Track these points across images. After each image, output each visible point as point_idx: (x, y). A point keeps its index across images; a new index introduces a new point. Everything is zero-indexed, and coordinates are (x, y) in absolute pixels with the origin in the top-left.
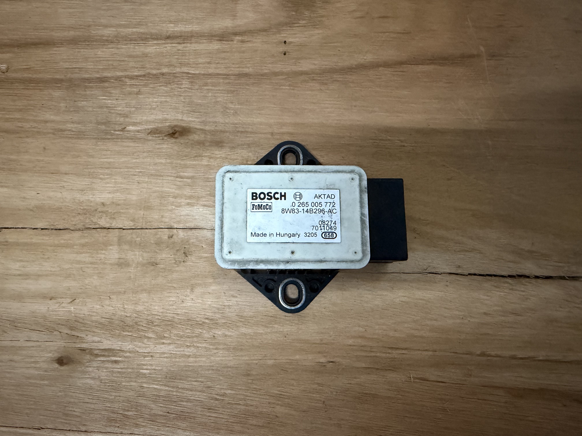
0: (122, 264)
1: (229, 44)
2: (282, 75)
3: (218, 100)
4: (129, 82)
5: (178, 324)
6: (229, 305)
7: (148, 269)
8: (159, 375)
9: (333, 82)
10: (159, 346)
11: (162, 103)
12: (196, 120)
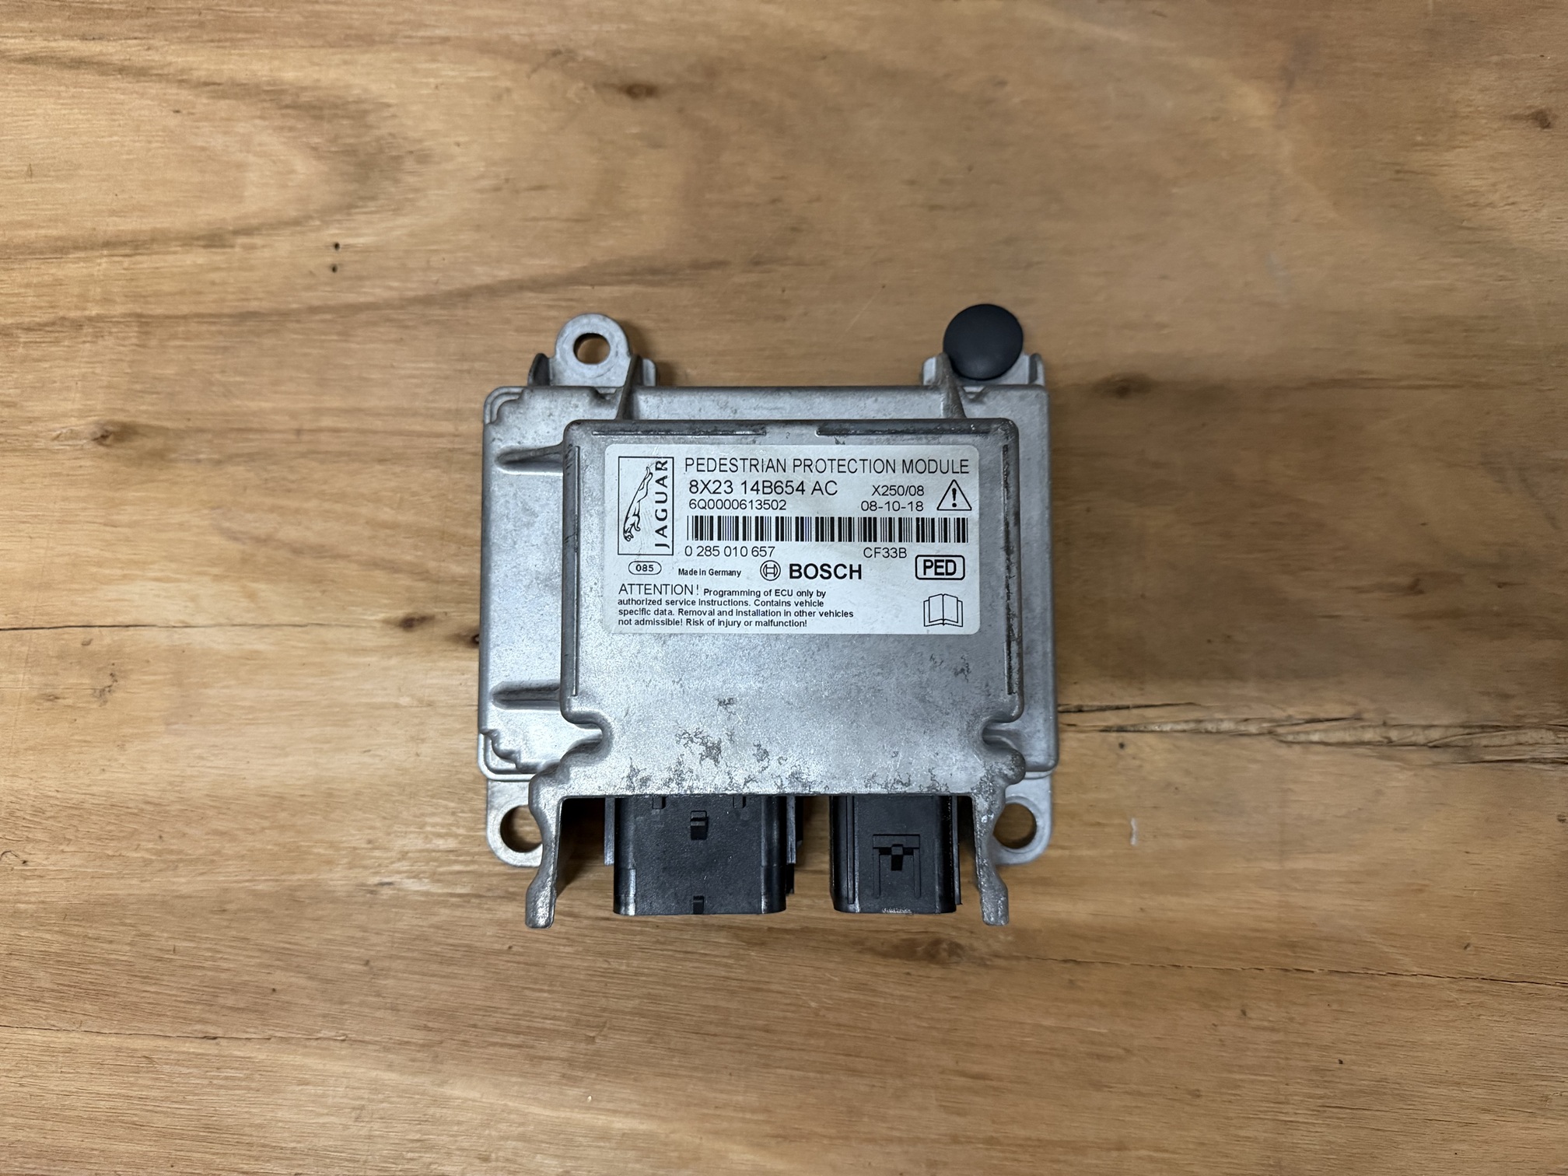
1: (224, 253)
2: (324, 313)
3: (196, 367)
4: (23, 338)
5: (91, 814)
6: (192, 776)
7: (40, 707)
8: (52, 913)
9: (428, 323)
10: (53, 858)
11: (84, 377)
12: (150, 408)
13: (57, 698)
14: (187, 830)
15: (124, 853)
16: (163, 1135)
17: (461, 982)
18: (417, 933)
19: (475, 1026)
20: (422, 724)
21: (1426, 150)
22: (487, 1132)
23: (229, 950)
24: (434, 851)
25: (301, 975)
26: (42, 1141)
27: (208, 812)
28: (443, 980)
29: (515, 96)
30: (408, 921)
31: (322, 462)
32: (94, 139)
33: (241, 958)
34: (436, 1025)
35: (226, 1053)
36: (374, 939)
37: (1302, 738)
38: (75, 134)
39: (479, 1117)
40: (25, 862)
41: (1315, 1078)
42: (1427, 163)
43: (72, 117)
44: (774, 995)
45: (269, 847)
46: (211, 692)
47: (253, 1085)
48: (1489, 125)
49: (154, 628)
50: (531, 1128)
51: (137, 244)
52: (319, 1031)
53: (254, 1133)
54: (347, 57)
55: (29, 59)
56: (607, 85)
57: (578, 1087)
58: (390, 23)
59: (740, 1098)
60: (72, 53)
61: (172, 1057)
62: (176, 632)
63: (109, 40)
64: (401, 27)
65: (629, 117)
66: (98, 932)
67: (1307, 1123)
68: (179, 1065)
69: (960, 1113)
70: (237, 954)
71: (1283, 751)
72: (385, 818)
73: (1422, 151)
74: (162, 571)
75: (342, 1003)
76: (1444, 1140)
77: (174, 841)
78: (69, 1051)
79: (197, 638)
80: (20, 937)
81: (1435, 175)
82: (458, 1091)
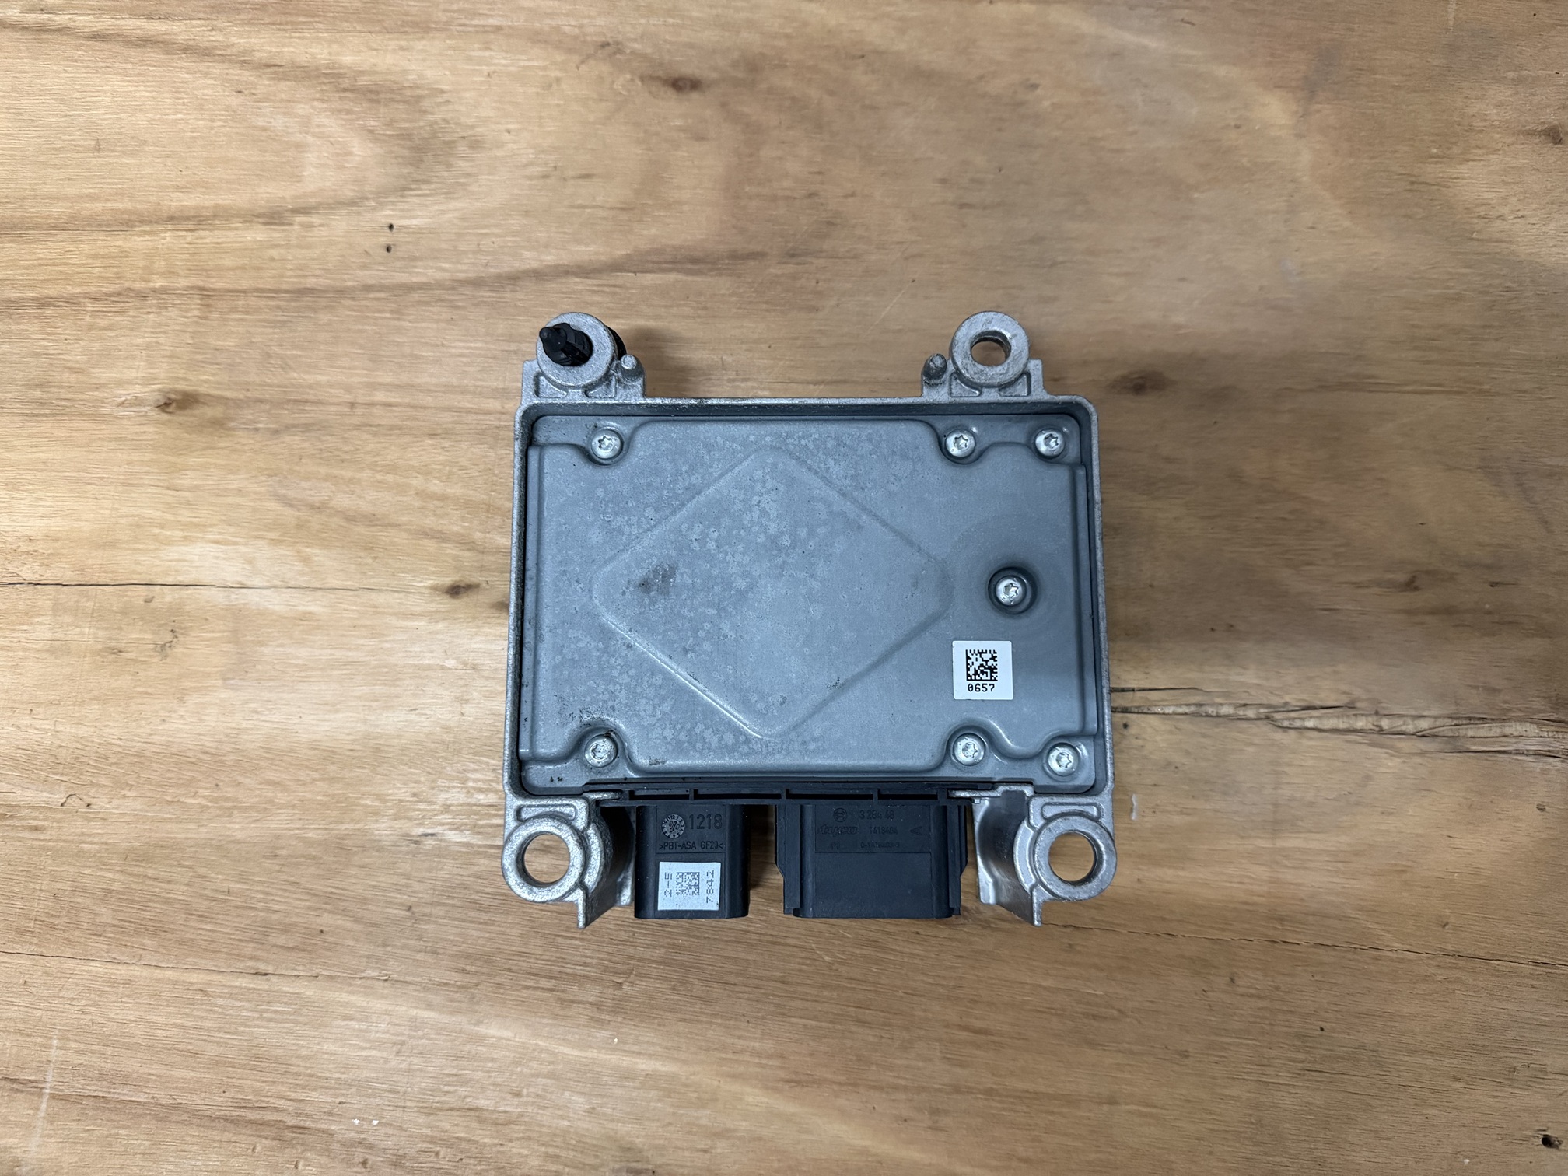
0: (57, 650)
1: (283, 231)
2: (378, 291)
3: (254, 340)
4: (90, 306)
5: (151, 762)
6: (247, 729)
7: (105, 660)
8: (114, 853)
9: (477, 305)
10: (116, 802)
11: (148, 346)
12: (211, 378)
13: (120, 652)
14: (241, 779)
15: (182, 799)
16: (217, 1063)
17: (498, 928)
18: (457, 882)
19: (510, 970)
20: (466, 685)
21: (1441, 163)
22: (519, 1069)
23: (280, 893)
24: (475, 805)
25: (347, 918)
26: (103, 1065)
27: (261, 763)
28: (481, 926)
29: (564, 86)
30: (449, 870)
31: (375, 434)
32: (159, 116)
33: (291, 901)
34: (473, 969)
35: (276, 988)
36: (417, 886)
37: (1298, 723)
38: (141, 110)
39: (512, 1055)
40: (89, 805)
41: (1296, 1043)
42: (1441, 175)
43: (138, 94)
44: (791, 948)
45: (319, 798)
46: (263, 648)
47: (301, 1019)
48: (1502, 140)
49: (213, 588)
50: (561, 1066)
51: (199, 220)
52: (363, 971)
53: (301, 1064)
54: (403, 43)
55: (97, 37)
56: (654, 78)
57: (606, 1030)
58: (445, 11)
59: (757, 1045)
60: (138, 31)
61: (226, 991)
62: (233, 592)
63: (174, 20)
64: (456, 15)
65: (675, 110)
66: (156, 872)
67: (1289, 1085)
68: (232, 998)
69: (961, 1065)
70: (288, 897)
71: (1279, 736)
72: (429, 773)
73: (1436, 163)
74: (220, 533)
75: (385, 945)
76: (1416, 1105)
77: (229, 789)
78: (128, 982)
79: (253, 598)
80: (84, 875)
81: (1449, 187)
82: (492, 1030)
